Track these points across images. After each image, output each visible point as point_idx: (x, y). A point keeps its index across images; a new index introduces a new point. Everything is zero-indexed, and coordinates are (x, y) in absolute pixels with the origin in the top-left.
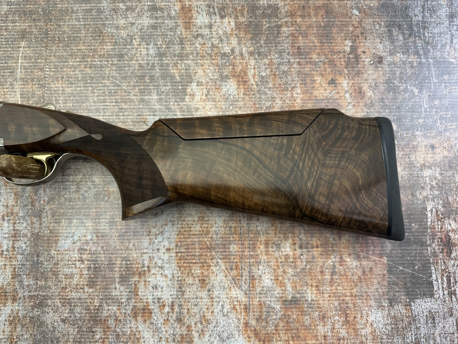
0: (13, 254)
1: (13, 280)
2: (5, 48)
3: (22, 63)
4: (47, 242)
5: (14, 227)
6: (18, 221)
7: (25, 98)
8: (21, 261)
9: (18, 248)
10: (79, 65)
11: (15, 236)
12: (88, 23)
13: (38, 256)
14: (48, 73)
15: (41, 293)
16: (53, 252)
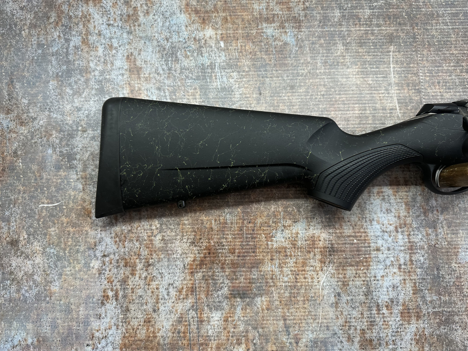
0: (412, 268)
1: (415, 296)
2: (374, 52)
3: (394, 68)
4: (446, 254)
5: (409, 239)
6: (412, 233)
7: (402, 103)
8: (421, 275)
9: (416, 261)
10: (454, 69)
11: (412, 248)
12: (457, 27)
13: (438, 269)
14: (423, 78)
15: (446, 309)
16: (453, 265)
